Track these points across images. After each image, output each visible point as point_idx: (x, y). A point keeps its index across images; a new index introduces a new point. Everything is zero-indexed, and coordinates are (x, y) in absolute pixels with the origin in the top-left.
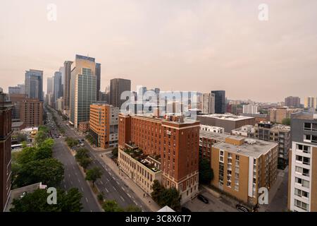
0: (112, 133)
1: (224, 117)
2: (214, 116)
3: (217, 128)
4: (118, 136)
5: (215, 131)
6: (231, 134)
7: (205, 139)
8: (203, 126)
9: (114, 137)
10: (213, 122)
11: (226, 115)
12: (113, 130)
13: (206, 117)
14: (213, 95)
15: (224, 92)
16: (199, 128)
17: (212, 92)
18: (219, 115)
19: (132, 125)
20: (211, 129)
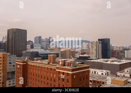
0: (9, 79)
1: (109, 61)
2: (101, 60)
3: (104, 71)
4: (15, 82)
5: (102, 74)
6: (117, 76)
7: (94, 81)
8: (92, 69)
9: (11, 83)
10: (100, 66)
11: (112, 60)
12: (10, 76)
13: (94, 62)
14: (100, 43)
15: (109, 40)
16: (89, 71)
17: (99, 40)
18: (106, 60)
19: (29, 71)
20: (99, 72)
